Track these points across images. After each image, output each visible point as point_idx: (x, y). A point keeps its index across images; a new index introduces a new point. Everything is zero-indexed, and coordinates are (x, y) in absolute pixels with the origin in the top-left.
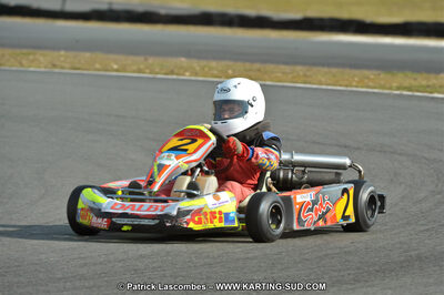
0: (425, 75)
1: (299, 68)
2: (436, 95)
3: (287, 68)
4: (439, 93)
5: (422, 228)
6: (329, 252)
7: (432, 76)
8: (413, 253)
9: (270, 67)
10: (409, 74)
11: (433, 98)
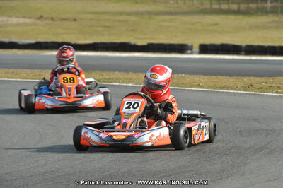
0: (107, 73)
1: (36, 71)
2: (114, 84)
3: (29, 71)
4: (116, 82)
5: (111, 159)
6: (59, 174)
7: (111, 73)
8: (106, 173)
9: (19, 71)
10: (98, 72)
11: (113, 85)
